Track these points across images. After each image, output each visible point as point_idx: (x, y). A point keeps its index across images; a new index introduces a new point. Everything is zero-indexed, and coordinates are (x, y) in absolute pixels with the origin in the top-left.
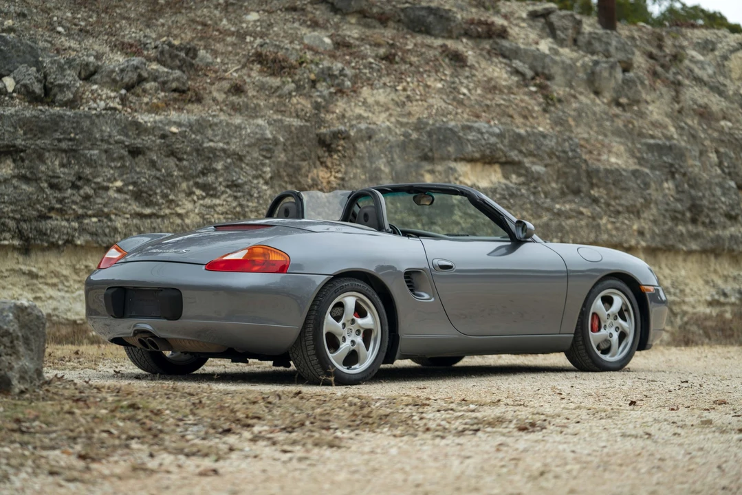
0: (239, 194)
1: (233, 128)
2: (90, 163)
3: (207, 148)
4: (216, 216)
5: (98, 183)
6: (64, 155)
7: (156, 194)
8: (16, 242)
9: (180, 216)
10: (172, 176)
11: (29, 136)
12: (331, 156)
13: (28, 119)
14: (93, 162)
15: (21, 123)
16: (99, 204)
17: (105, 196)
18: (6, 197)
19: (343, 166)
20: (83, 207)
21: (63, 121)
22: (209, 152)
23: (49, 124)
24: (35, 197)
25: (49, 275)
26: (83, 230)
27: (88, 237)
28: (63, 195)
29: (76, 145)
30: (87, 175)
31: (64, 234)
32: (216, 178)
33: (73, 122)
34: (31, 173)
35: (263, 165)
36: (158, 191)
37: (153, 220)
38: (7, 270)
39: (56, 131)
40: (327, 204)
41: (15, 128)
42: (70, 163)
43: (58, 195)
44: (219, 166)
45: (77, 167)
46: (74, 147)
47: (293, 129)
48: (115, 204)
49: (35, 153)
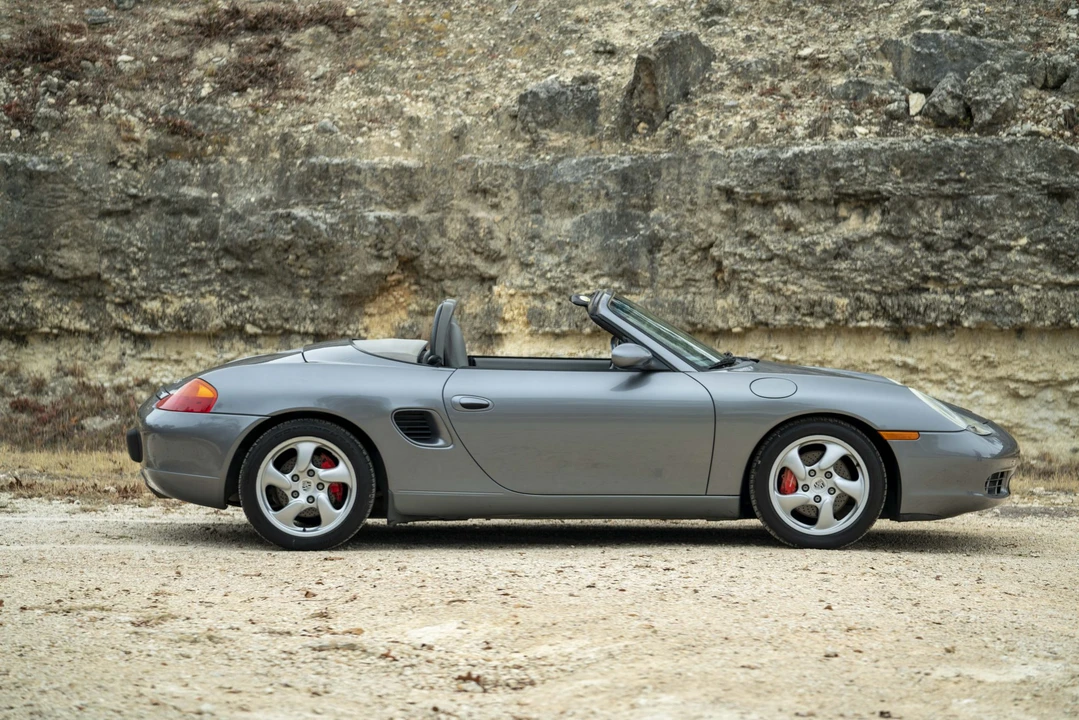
2: (981, 212)
5: (992, 241)
6: (949, 203)
8: (881, 324)
11: (908, 177)
13: (906, 153)
14: (985, 212)
15: (897, 160)
16: (994, 270)
17: (1002, 259)
18: (859, 263)
20: (971, 275)
21: (951, 156)
23: (931, 160)
24: (900, 262)
25: (933, 368)
26: (971, 307)
27: (979, 317)
28: (940, 259)
29: (966, 189)
30: (977, 230)
31: (943, 313)
33: (965, 156)
34: (900, 228)
38: (874, 361)
39: (939, 169)
41: (887, 167)
42: (958, 214)
43: (934, 259)
45: (966, 219)
46: (962, 192)
48: (1018, 270)
49: (903, 201)
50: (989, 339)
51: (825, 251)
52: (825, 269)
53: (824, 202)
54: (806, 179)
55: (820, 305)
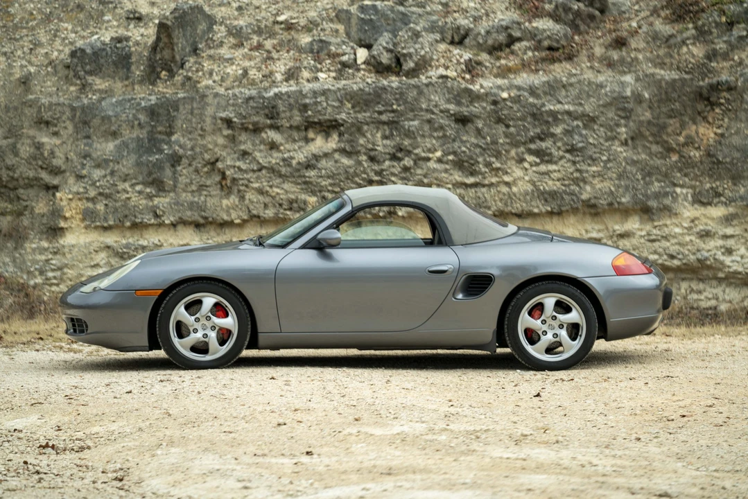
0: (577, 159)
1: (594, 87)
2: (409, 134)
3: (546, 112)
4: (550, 183)
5: (416, 154)
6: (386, 127)
7: (478, 162)
9: (507, 184)
10: (497, 143)
11: (357, 109)
12: (713, 110)
13: (354, 92)
14: (411, 134)
15: (348, 97)
16: (418, 175)
17: (424, 167)
18: (323, 171)
19: (726, 120)
20: (402, 179)
21: (386, 93)
22: (549, 116)
23: (372, 96)
24: (352, 170)
28: (380, 167)
29: (398, 117)
30: (406, 146)
32: (554, 143)
33: (396, 93)
34: (352, 146)
35: (618, 125)
36: (480, 160)
37: (477, 190)
39: (379, 103)
40: (699, 164)
41: (342, 102)
42: (392, 135)
43: (376, 167)
44: (558, 130)
45: (398, 139)
46: (396, 119)
47: (663, 84)
48: (435, 175)
49: (353, 126)
50: (417, 224)
51: (299, 163)
52: (300, 176)
53: (298, 128)
54: (284, 112)
55: (296, 202)
